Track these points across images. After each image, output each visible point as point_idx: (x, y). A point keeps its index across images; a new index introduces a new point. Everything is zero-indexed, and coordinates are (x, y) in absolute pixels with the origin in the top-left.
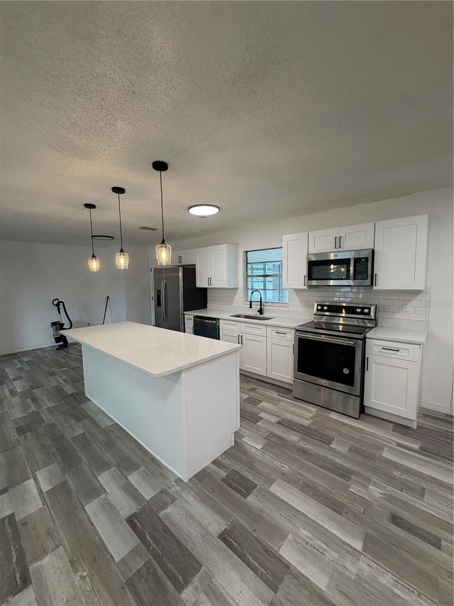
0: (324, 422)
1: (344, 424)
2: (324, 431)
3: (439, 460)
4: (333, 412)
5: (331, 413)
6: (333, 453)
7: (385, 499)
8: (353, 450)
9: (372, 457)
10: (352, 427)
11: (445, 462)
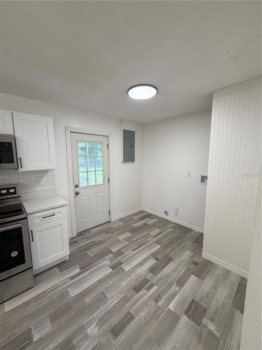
0: (5, 324)
1: (27, 303)
2: (14, 334)
3: (91, 268)
4: (5, 303)
5: (4, 306)
6: (42, 346)
7: (100, 327)
8: (53, 318)
9: (68, 307)
10: (36, 298)
11: (94, 266)
